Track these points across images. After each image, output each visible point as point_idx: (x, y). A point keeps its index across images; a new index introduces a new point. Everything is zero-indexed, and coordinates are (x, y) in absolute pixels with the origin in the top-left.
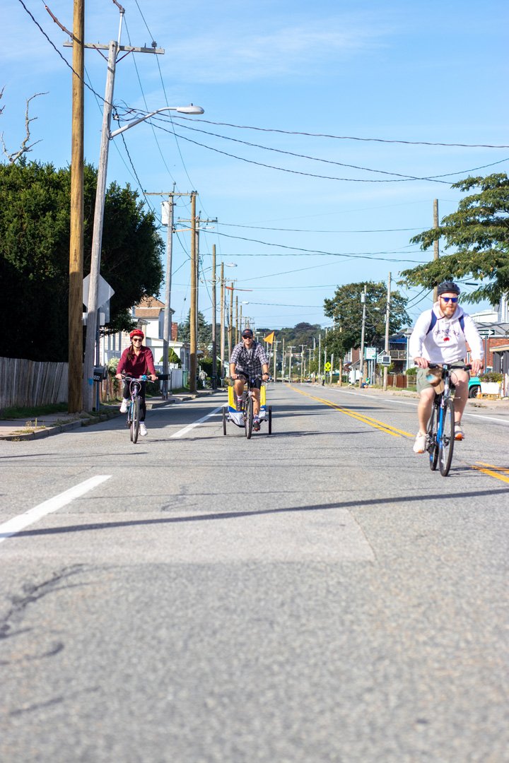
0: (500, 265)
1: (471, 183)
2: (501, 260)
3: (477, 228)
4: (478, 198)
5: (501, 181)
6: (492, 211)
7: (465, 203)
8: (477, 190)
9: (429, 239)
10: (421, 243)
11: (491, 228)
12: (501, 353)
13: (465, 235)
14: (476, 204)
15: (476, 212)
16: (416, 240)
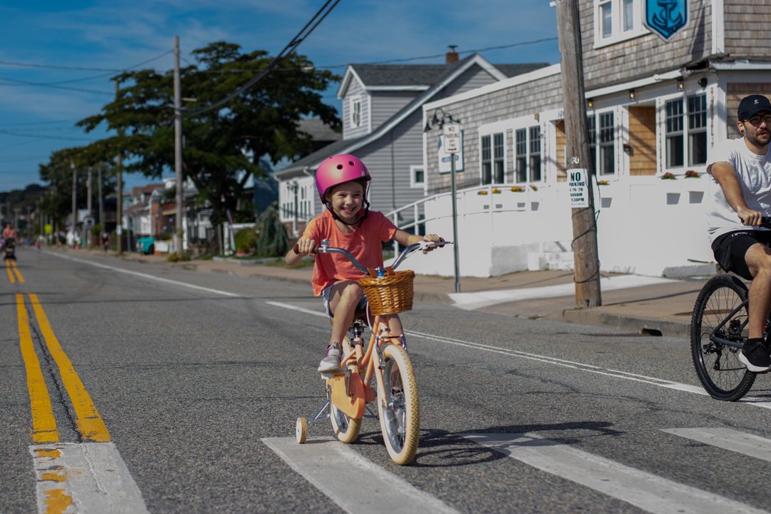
0: (143, 146)
1: (125, 76)
2: (147, 143)
3: (130, 116)
4: (131, 89)
5: (151, 75)
6: (142, 101)
7: (120, 94)
8: (131, 83)
9: (92, 123)
10: (84, 127)
11: (140, 116)
12: (170, 216)
13: (119, 121)
14: (129, 94)
15: (129, 101)
16: (80, 124)
